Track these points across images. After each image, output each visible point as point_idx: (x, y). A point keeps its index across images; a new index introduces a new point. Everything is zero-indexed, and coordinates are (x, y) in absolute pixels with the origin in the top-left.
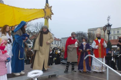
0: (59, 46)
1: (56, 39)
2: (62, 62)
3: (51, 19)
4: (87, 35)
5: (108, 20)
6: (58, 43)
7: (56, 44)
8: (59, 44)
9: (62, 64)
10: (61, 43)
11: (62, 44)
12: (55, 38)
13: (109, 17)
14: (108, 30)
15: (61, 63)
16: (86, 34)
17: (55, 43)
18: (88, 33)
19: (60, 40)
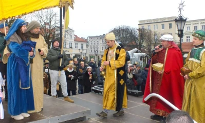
0: (85, 52)
1: (77, 40)
2: (93, 88)
3: (73, 8)
4: (138, 33)
5: (180, 9)
6: (82, 47)
7: (78, 48)
8: (84, 48)
9: (93, 92)
10: (87, 46)
11: (89, 47)
12: (76, 36)
13: (182, 4)
14: (180, 29)
15: (93, 90)
16: (136, 30)
17: (76, 47)
18: (139, 30)
19: (86, 41)
